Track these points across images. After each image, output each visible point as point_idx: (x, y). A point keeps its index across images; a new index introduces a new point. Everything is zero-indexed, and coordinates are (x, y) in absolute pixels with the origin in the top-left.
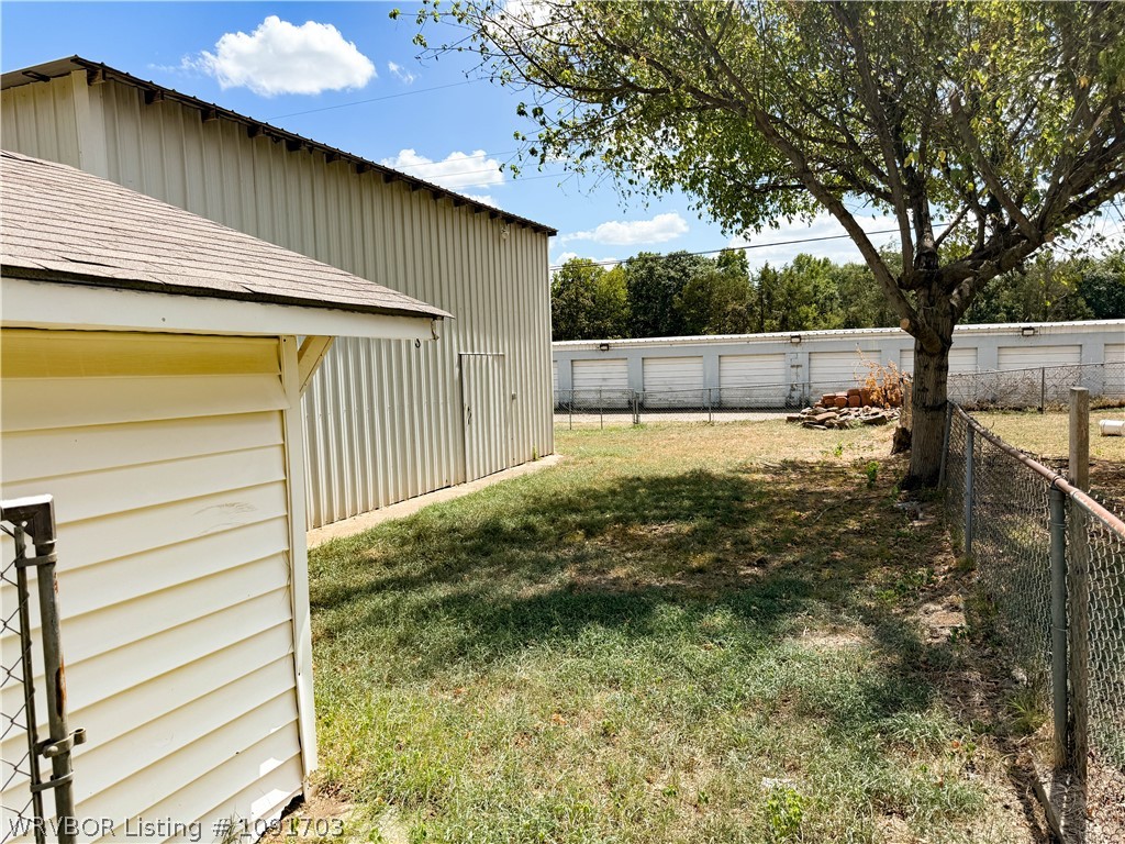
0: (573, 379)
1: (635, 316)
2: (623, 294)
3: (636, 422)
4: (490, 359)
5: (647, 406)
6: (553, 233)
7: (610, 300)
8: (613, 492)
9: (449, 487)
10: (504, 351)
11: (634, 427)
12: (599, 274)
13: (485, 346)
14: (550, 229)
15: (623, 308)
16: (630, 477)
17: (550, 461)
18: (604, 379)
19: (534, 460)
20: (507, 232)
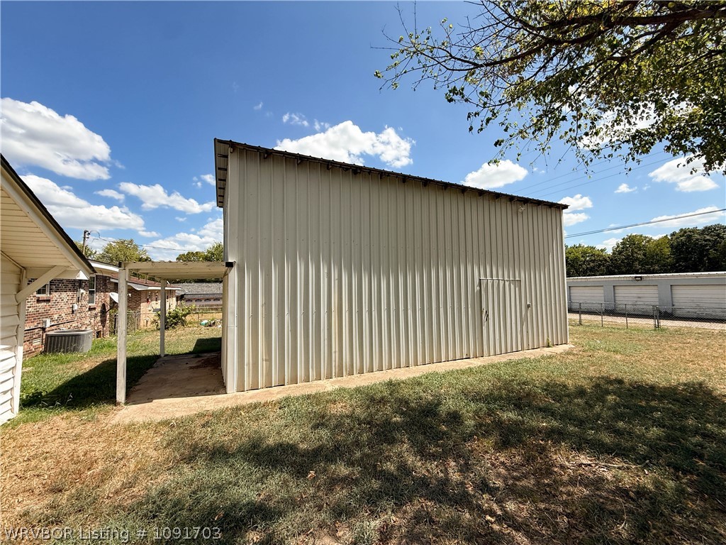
0: (614, 296)
1: (677, 262)
2: (667, 251)
3: (657, 327)
4: (507, 283)
5: (677, 315)
6: (566, 207)
7: (657, 255)
8: (581, 392)
9: (469, 358)
10: (520, 276)
11: (655, 330)
12: (648, 241)
13: (503, 274)
14: (561, 205)
15: (667, 259)
16: (613, 378)
17: (560, 349)
18: (639, 297)
19: (548, 346)
20: (523, 208)
